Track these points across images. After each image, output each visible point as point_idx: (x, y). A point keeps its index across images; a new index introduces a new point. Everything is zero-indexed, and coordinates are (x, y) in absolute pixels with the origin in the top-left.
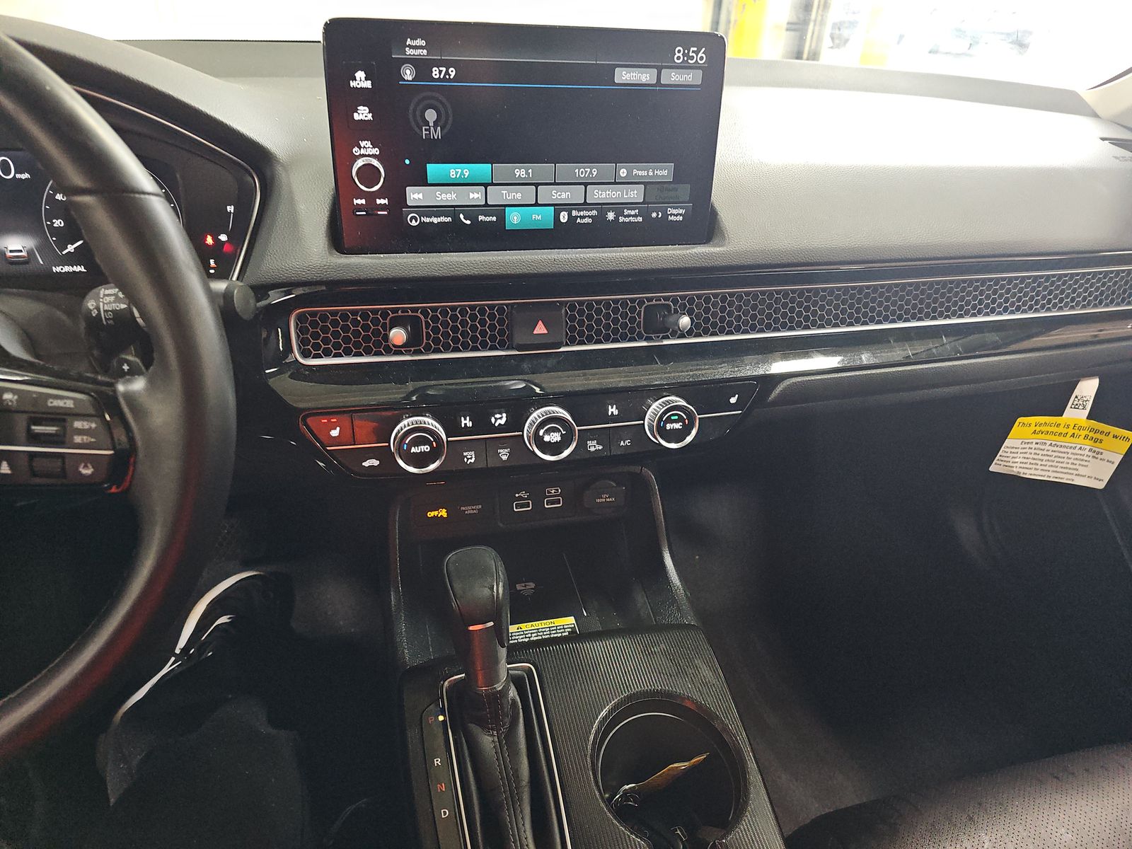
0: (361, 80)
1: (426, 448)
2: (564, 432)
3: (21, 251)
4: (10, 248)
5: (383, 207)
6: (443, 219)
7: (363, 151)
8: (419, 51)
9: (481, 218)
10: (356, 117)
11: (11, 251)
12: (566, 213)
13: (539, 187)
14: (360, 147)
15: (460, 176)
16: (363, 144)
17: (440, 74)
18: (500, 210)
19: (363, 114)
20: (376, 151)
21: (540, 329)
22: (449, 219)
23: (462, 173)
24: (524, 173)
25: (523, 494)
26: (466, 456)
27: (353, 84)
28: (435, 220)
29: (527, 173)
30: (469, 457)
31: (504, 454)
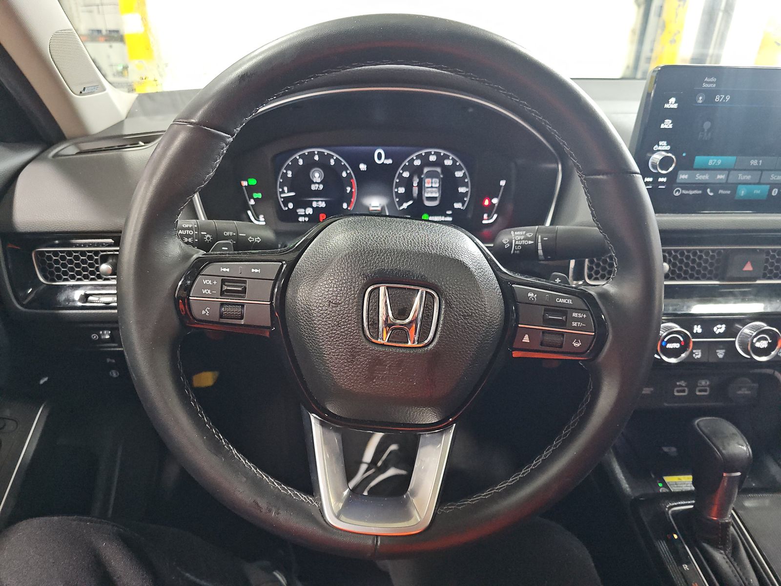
0: (672, 104)
1: (677, 345)
2: (770, 341)
3: (377, 207)
4: (372, 205)
5: (662, 183)
6: (696, 192)
7: (660, 148)
8: (711, 85)
9: (721, 192)
10: (662, 126)
11: (373, 207)
12: (777, 190)
13: (764, 173)
14: (659, 145)
15: (715, 163)
16: (661, 143)
17: (720, 99)
18: (734, 187)
19: (667, 124)
20: (668, 148)
21: (748, 267)
22: (700, 192)
23: (716, 163)
24: (756, 163)
25: (683, 383)
26: (694, 353)
27: (666, 106)
28: (691, 192)
29: (758, 163)
30: (696, 354)
31: (721, 354)
